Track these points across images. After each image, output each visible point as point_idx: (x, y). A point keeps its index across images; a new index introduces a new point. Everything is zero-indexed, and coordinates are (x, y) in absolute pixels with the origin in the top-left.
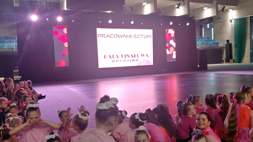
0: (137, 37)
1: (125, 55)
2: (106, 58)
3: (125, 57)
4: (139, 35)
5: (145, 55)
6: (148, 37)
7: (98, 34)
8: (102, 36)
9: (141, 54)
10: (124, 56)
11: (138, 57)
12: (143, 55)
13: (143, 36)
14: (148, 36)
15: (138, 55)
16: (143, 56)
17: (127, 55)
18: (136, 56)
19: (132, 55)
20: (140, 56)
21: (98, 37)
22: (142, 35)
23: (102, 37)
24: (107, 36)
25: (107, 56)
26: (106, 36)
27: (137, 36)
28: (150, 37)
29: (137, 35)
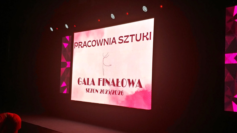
0: (125, 42)
1: (104, 79)
2: (80, 83)
3: (103, 85)
4: (128, 36)
5: (136, 83)
6: (145, 38)
7: (75, 43)
8: (79, 45)
9: (129, 80)
10: (101, 82)
11: (122, 85)
12: (133, 81)
13: (134, 37)
14: (144, 36)
15: (123, 80)
16: (131, 85)
17: (107, 80)
18: (120, 84)
19: (113, 80)
20: (126, 83)
21: (75, 48)
22: (132, 36)
23: (79, 48)
24: (84, 45)
25: (82, 80)
26: (82, 45)
27: (124, 39)
28: (148, 37)
29: (124, 37)
